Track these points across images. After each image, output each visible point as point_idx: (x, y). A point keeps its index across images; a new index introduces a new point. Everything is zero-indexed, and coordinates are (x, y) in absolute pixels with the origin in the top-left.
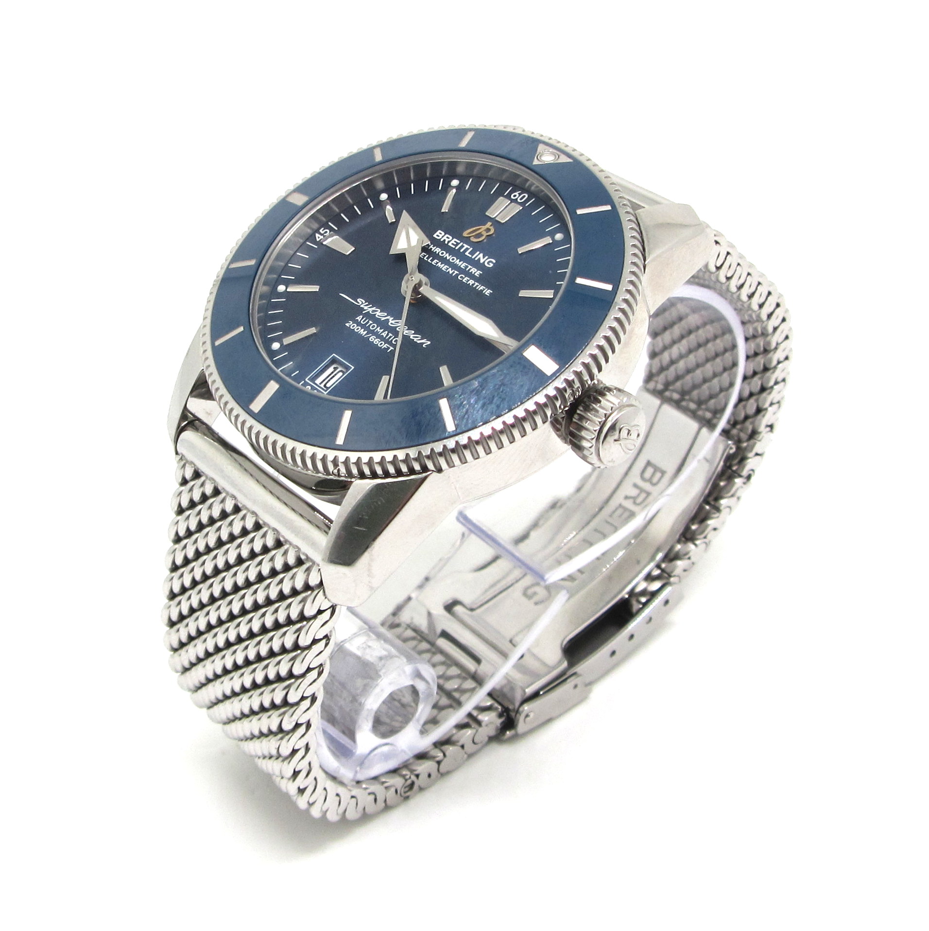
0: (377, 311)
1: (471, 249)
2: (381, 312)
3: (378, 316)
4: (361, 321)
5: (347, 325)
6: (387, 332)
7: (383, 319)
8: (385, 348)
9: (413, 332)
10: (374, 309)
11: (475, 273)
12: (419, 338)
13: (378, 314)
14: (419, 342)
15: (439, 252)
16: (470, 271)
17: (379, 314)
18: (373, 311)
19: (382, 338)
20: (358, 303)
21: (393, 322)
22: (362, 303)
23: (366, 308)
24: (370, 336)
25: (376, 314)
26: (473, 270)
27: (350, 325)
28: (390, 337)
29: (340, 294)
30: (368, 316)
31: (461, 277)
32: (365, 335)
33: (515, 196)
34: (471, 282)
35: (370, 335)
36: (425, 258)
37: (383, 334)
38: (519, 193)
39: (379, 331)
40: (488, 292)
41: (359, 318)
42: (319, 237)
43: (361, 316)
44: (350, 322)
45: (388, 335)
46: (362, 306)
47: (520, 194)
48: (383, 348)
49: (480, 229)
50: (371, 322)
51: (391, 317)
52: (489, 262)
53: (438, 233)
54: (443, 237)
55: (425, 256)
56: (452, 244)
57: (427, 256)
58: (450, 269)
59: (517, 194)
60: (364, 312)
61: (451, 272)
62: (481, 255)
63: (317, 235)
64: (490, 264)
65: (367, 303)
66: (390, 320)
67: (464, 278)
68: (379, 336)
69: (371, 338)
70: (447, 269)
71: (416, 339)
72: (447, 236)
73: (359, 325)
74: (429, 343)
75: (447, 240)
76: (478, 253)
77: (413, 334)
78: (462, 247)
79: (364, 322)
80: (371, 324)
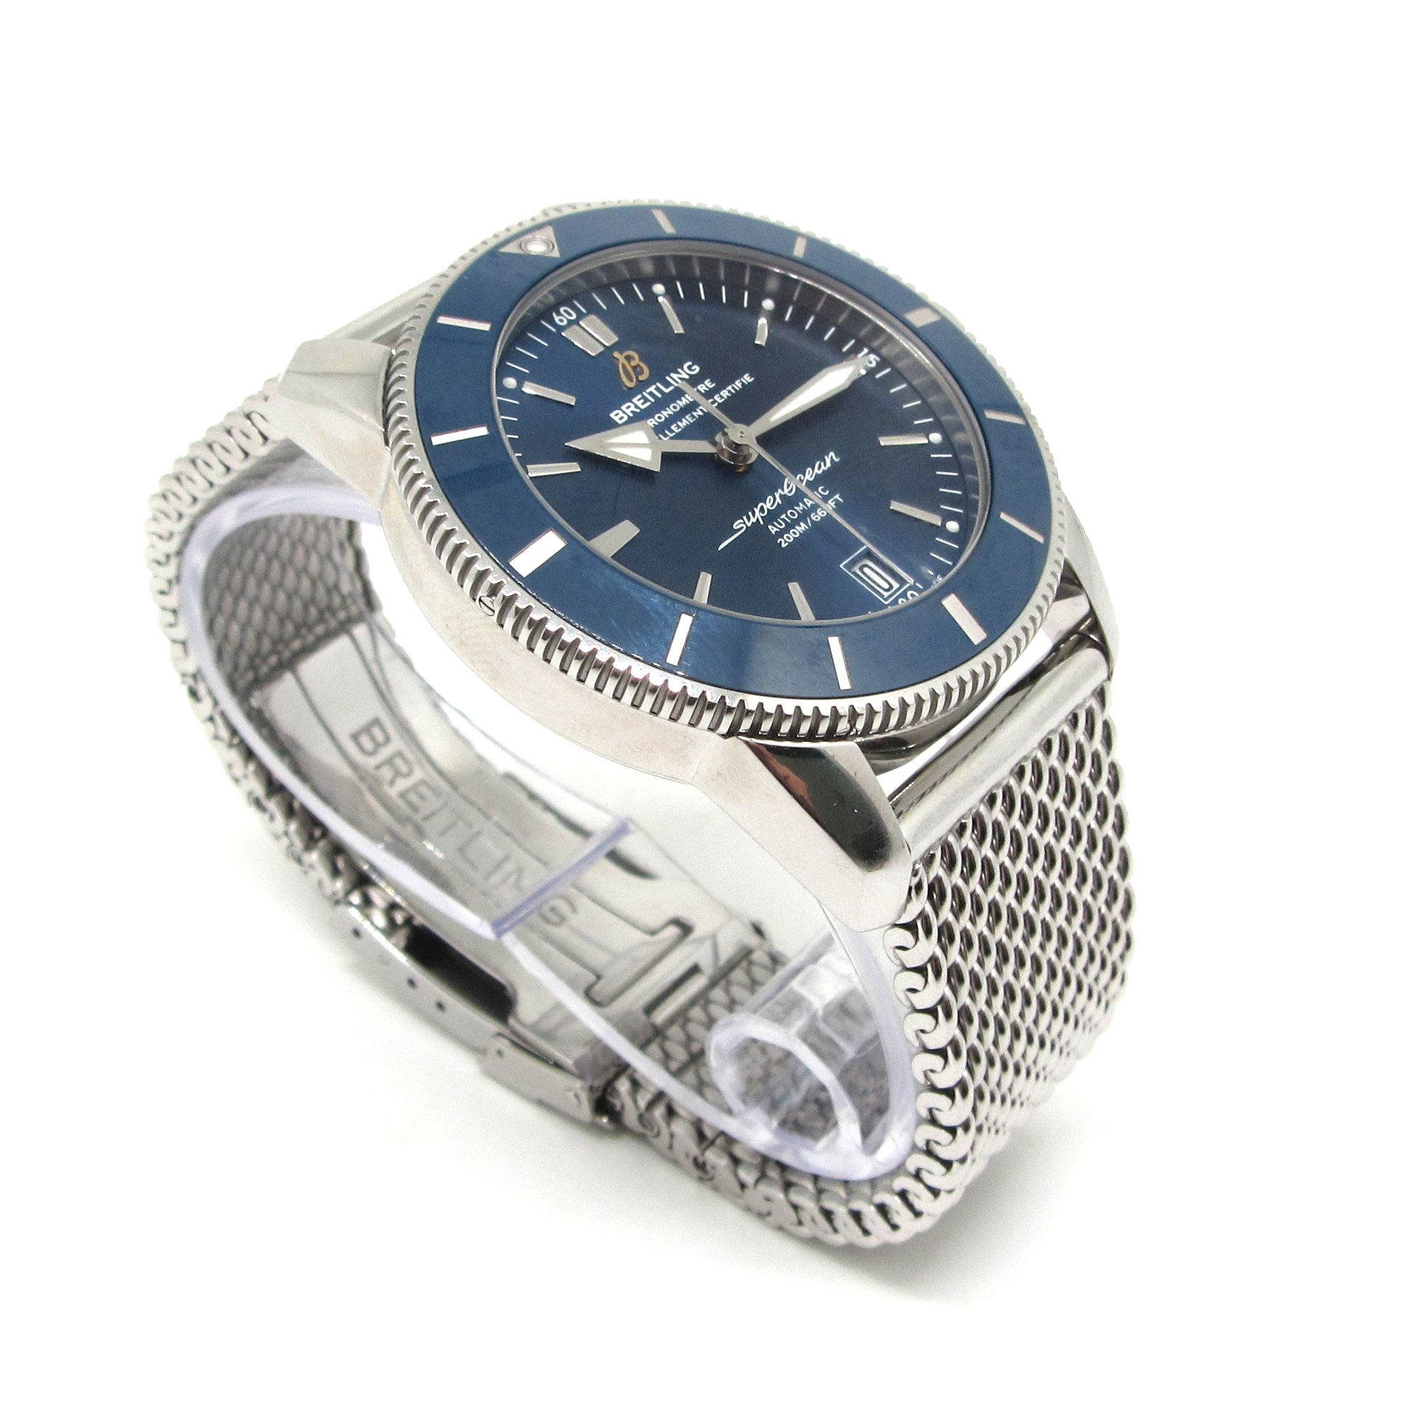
0: (762, 507)
1: (658, 385)
2: (765, 503)
3: (771, 506)
4: (778, 528)
5: (783, 546)
6: (805, 499)
7: (778, 500)
8: (835, 505)
9: (809, 469)
10: (757, 511)
11: (707, 387)
12: (822, 464)
13: (768, 506)
14: (828, 465)
15: (656, 422)
16: (703, 392)
18: (762, 510)
20: (742, 528)
21: (786, 491)
22: (744, 523)
23: (753, 520)
24: (810, 519)
25: (768, 508)
26: (701, 388)
27: (786, 542)
28: (815, 496)
29: (720, 549)
30: (768, 520)
32: (808, 525)
33: (561, 321)
34: (725, 393)
35: (808, 518)
39: (801, 508)
40: (747, 379)
41: (773, 530)
43: (770, 527)
44: (779, 542)
45: (811, 499)
46: (749, 525)
47: (559, 314)
48: (834, 507)
49: (624, 367)
50: (783, 516)
51: (777, 491)
52: (689, 369)
53: (616, 419)
54: (624, 412)
56: (643, 404)
58: (695, 414)
59: (556, 317)
60: (762, 523)
61: (701, 413)
62: (674, 376)
64: (693, 368)
65: (745, 518)
66: (783, 493)
67: (715, 401)
68: (812, 509)
69: (814, 518)
70: (693, 417)
71: (823, 468)
72: (624, 408)
73: (787, 530)
74: (832, 454)
75: (633, 408)
76: (668, 378)
77: (813, 470)
78: (651, 394)
79: (781, 525)
80: (787, 516)
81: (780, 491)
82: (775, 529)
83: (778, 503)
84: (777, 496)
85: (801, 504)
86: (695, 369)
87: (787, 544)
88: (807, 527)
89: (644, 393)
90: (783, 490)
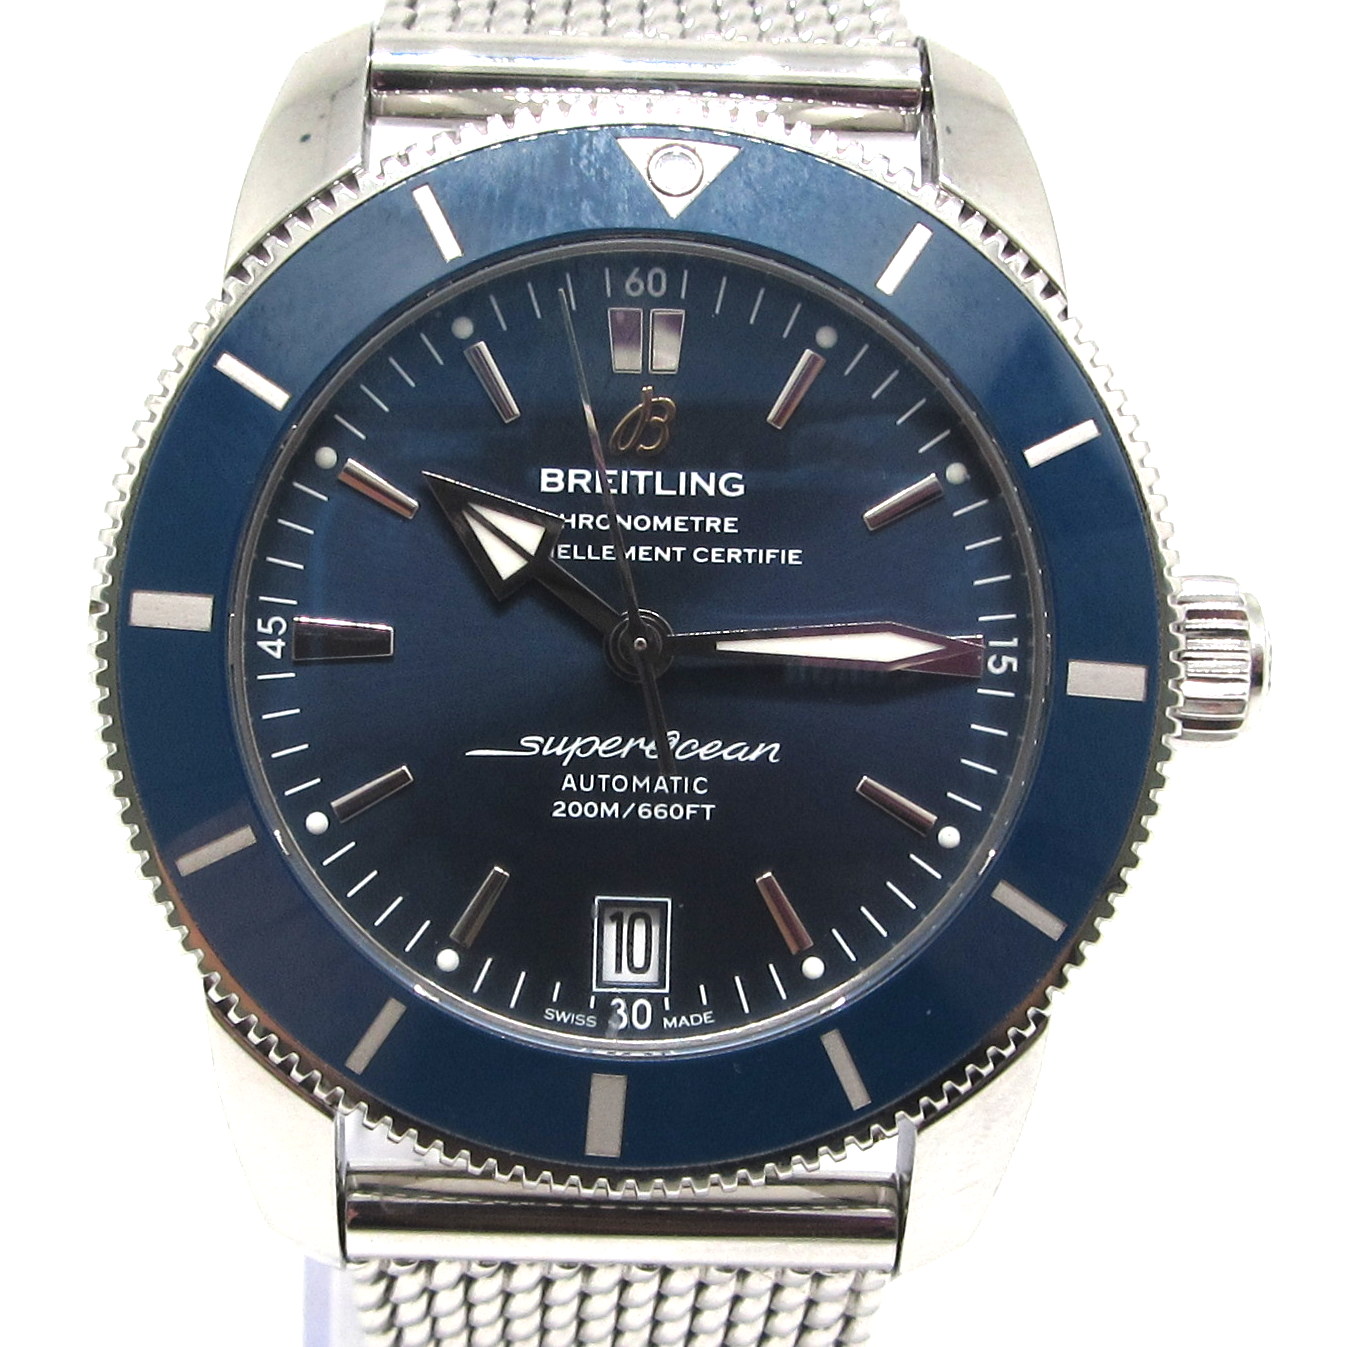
0: (591, 744)
1: (659, 475)
2: (602, 742)
3: (605, 752)
4: (578, 786)
5: (556, 814)
6: (661, 778)
7: (625, 751)
8: (692, 815)
9: (720, 743)
10: (579, 742)
11: (722, 527)
12: (746, 749)
13: (600, 747)
14: (753, 757)
15: (594, 523)
16: (708, 530)
17: (604, 747)
18: (585, 748)
19: (668, 799)
20: (533, 750)
21: (652, 746)
22: (542, 747)
23: (559, 751)
24: (636, 808)
25: (597, 751)
26: (712, 523)
27: (566, 811)
28: (681, 784)
29: (467, 754)
30: (579, 766)
31: (700, 555)
32: (620, 815)
33: (634, 287)
34: (734, 554)
35: (633, 805)
36: (576, 556)
37: (657, 787)
38: (637, 276)
39: (641, 785)
40: (792, 556)
41: (569, 783)
42: (274, 648)
43: (569, 777)
44: (557, 804)
45: (670, 784)
46: (545, 752)
47: (643, 275)
48: (688, 817)
50: (604, 777)
51: (637, 739)
52: (728, 484)
53: (545, 480)
54: (566, 480)
55: (570, 551)
56: (605, 485)
57: (575, 547)
58: (658, 550)
59: (633, 278)
60: (565, 764)
61: (667, 557)
62: (695, 477)
63: (263, 645)
64: (734, 486)
65: (551, 739)
66: (642, 746)
67: (709, 555)
68: (655, 798)
69: (640, 812)
70: (652, 553)
71: (740, 755)
72: (572, 473)
73: (584, 798)
74: (777, 746)
75: (583, 483)
76: (683, 475)
77: (723, 748)
78: (633, 480)
79: (587, 785)
80: (609, 782)
81: (642, 741)
82: (573, 785)
83: (620, 754)
84: (631, 743)
85: (647, 780)
86: (736, 490)
87: (564, 815)
88: (617, 815)
89: (625, 474)
90: (646, 744)
